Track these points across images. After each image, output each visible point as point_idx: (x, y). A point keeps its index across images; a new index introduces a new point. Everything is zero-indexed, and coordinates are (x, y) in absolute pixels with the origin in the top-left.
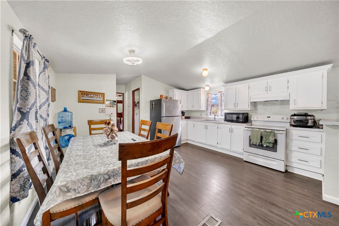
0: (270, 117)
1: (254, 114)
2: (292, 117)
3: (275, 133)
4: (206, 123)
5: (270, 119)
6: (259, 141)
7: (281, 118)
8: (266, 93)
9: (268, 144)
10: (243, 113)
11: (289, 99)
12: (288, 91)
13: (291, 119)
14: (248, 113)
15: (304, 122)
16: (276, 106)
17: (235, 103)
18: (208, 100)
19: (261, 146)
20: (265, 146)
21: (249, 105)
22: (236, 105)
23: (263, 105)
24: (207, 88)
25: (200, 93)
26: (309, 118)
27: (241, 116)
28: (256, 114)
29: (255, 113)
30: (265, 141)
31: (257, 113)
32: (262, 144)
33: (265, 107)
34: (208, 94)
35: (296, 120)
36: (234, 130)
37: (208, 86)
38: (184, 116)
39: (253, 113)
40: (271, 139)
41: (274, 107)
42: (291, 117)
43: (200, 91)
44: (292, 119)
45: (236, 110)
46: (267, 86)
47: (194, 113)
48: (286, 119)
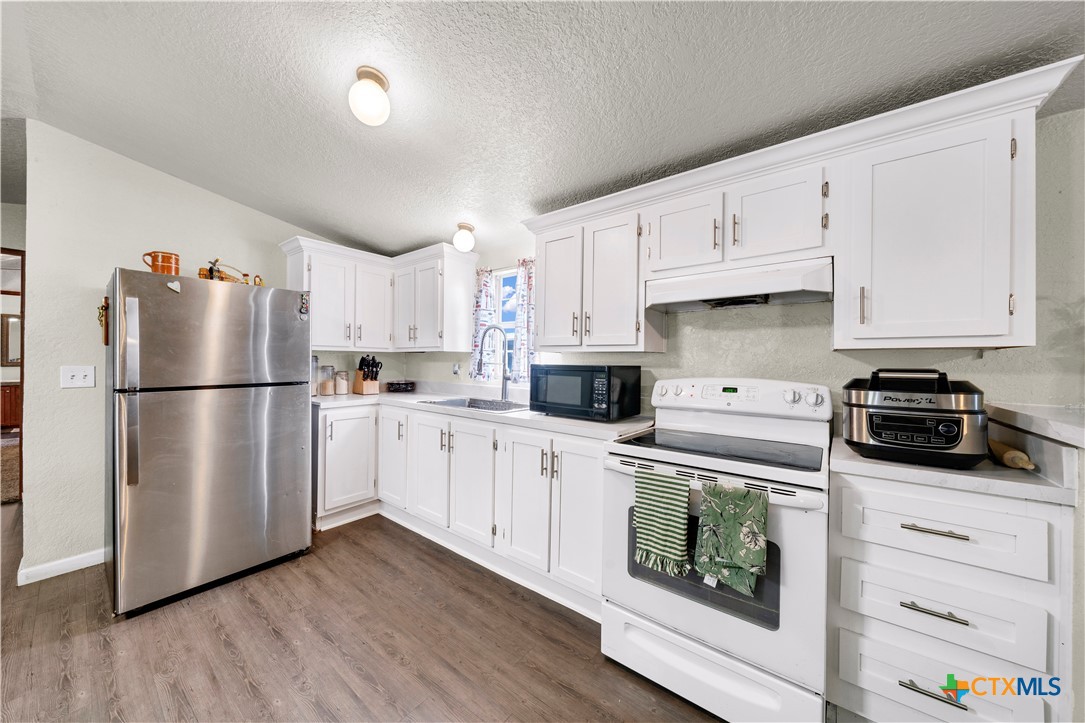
0: (735, 390)
1: (665, 371)
2: (858, 398)
3: (766, 505)
4: (448, 419)
5: (735, 402)
6: (676, 552)
7: (790, 397)
8: (717, 254)
9: (725, 572)
10: (609, 368)
11: (830, 290)
12: (823, 245)
13: (850, 405)
14: (640, 367)
15: (938, 433)
16: (763, 331)
17: (578, 314)
18: (478, 305)
19: (688, 583)
20: (710, 581)
21: (638, 323)
22: (582, 324)
23: (706, 327)
24: (464, 242)
25: (442, 270)
26: (956, 401)
27: (600, 383)
28: (672, 371)
29: (670, 366)
30: (713, 553)
31: (677, 366)
32: (693, 570)
33: (714, 336)
34: (478, 273)
35: (885, 418)
36: (566, 465)
37: (471, 230)
38: (374, 377)
39: (660, 366)
40: (748, 549)
41: (751, 335)
42: (850, 397)
43: (440, 256)
44: (859, 406)
45: (584, 349)
46: (719, 220)
47: (431, 365)
48: (812, 399)
